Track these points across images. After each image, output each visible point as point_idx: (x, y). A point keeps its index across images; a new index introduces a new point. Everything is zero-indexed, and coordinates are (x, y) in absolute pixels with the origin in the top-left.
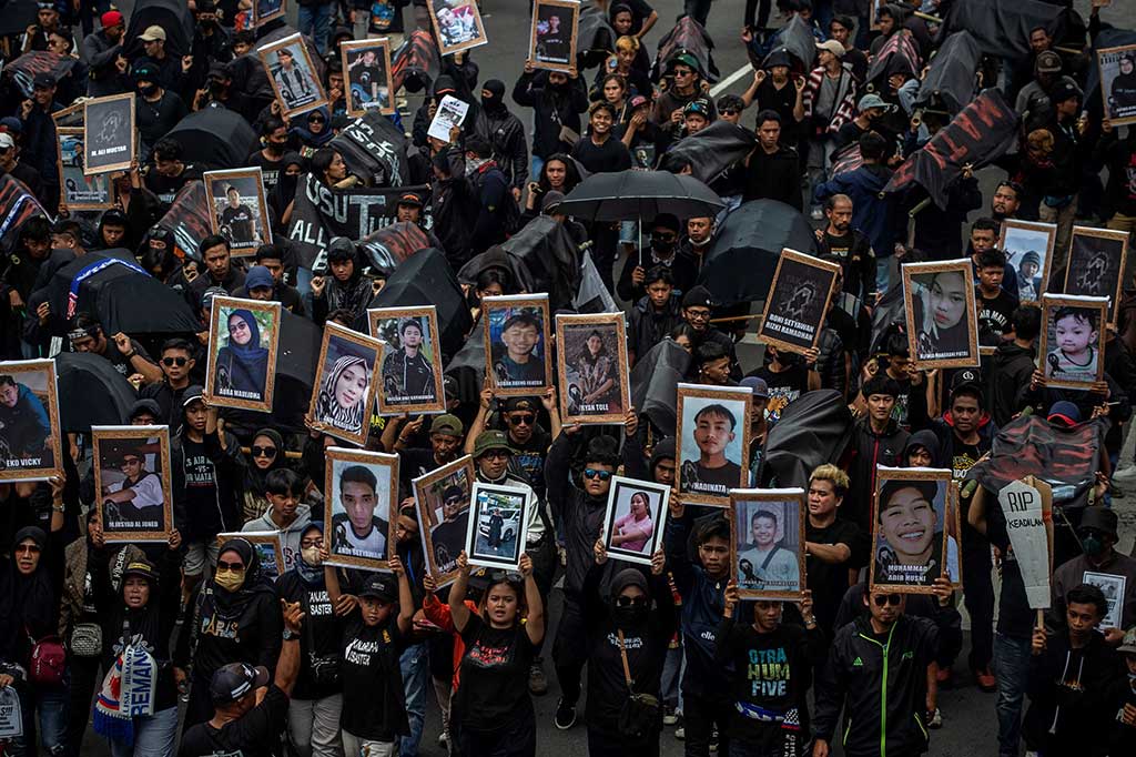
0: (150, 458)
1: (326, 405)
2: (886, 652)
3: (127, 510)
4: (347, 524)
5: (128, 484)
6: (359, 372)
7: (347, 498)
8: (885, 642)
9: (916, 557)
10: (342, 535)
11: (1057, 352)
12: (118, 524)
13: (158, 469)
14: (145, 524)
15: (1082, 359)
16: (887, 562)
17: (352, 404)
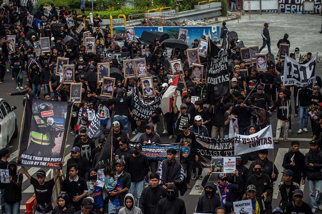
0: (112, 83)
1: (138, 73)
2: (202, 89)
3: (106, 91)
4: (146, 90)
5: (107, 87)
6: (142, 65)
7: (145, 86)
8: (202, 87)
9: (198, 78)
10: (146, 92)
11: (259, 64)
12: (104, 93)
13: (112, 85)
14: (109, 94)
15: (263, 65)
16: (194, 78)
17: (143, 70)
